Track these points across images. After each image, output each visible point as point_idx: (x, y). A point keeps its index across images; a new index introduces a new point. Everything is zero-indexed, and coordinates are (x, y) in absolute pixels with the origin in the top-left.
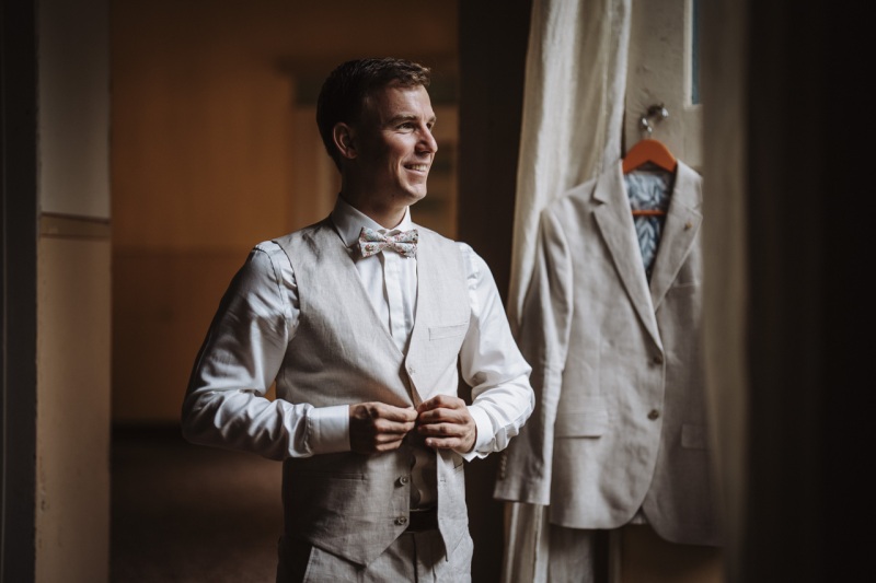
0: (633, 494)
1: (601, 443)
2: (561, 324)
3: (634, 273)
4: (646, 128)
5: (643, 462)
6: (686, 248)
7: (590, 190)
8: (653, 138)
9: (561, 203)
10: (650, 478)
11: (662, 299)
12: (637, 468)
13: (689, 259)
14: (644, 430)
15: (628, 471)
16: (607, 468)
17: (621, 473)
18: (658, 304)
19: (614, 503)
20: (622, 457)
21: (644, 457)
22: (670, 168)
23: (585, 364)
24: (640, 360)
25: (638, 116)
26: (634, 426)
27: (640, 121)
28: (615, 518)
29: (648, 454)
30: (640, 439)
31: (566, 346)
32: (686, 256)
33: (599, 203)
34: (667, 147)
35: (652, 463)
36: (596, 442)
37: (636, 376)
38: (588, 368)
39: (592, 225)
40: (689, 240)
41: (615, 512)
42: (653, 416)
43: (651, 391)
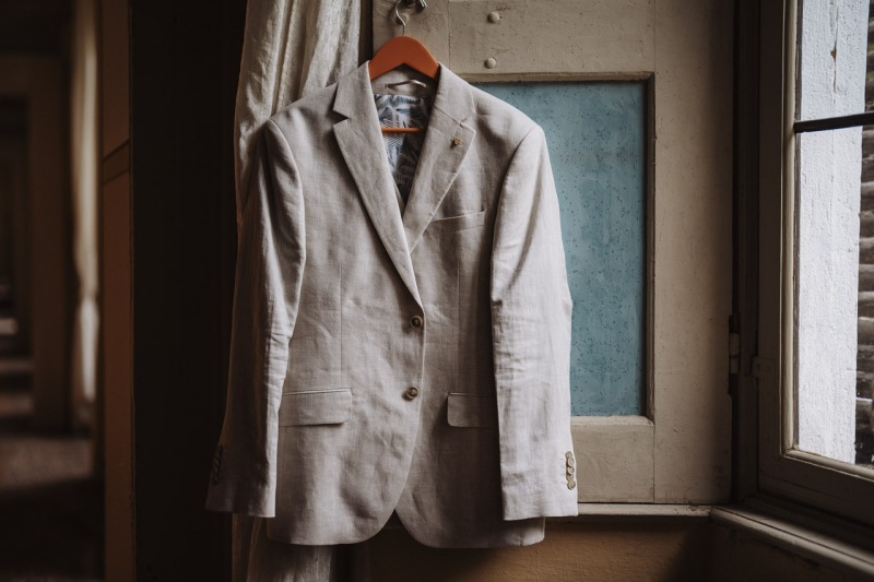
0: (384, 497)
1: (343, 432)
2: (290, 276)
3: (386, 208)
4: (399, 22)
5: (397, 455)
6: (454, 171)
7: (327, 101)
8: (408, 34)
9: (288, 115)
10: (405, 475)
11: (421, 237)
12: (390, 463)
13: (456, 185)
14: (399, 414)
15: (378, 466)
16: (350, 464)
17: (370, 470)
18: (416, 242)
19: (359, 509)
20: (370, 450)
21: (399, 449)
22: (431, 73)
23: (322, 329)
24: (394, 322)
25: (389, 6)
26: (386, 409)
27: (391, 12)
28: (361, 529)
29: (404, 445)
30: (394, 425)
31: (297, 306)
32: (452, 181)
33: (339, 118)
34: (427, 47)
35: (409, 456)
36: (337, 431)
37: (389, 345)
38: (326, 333)
39: (330, 147)
40: (458, 159)
41: (361, 522)
42: (409, 395)
43: (409, 364)
